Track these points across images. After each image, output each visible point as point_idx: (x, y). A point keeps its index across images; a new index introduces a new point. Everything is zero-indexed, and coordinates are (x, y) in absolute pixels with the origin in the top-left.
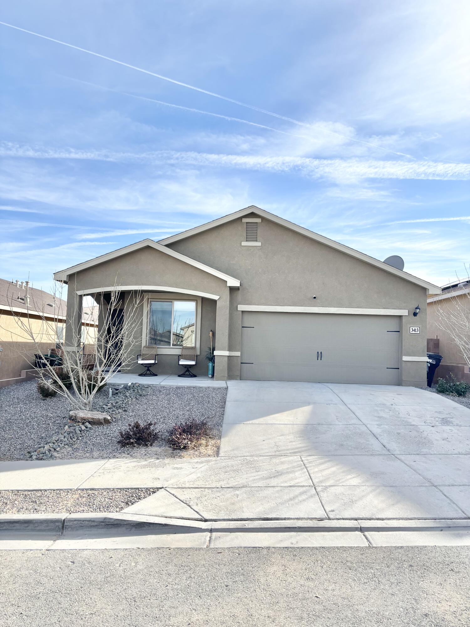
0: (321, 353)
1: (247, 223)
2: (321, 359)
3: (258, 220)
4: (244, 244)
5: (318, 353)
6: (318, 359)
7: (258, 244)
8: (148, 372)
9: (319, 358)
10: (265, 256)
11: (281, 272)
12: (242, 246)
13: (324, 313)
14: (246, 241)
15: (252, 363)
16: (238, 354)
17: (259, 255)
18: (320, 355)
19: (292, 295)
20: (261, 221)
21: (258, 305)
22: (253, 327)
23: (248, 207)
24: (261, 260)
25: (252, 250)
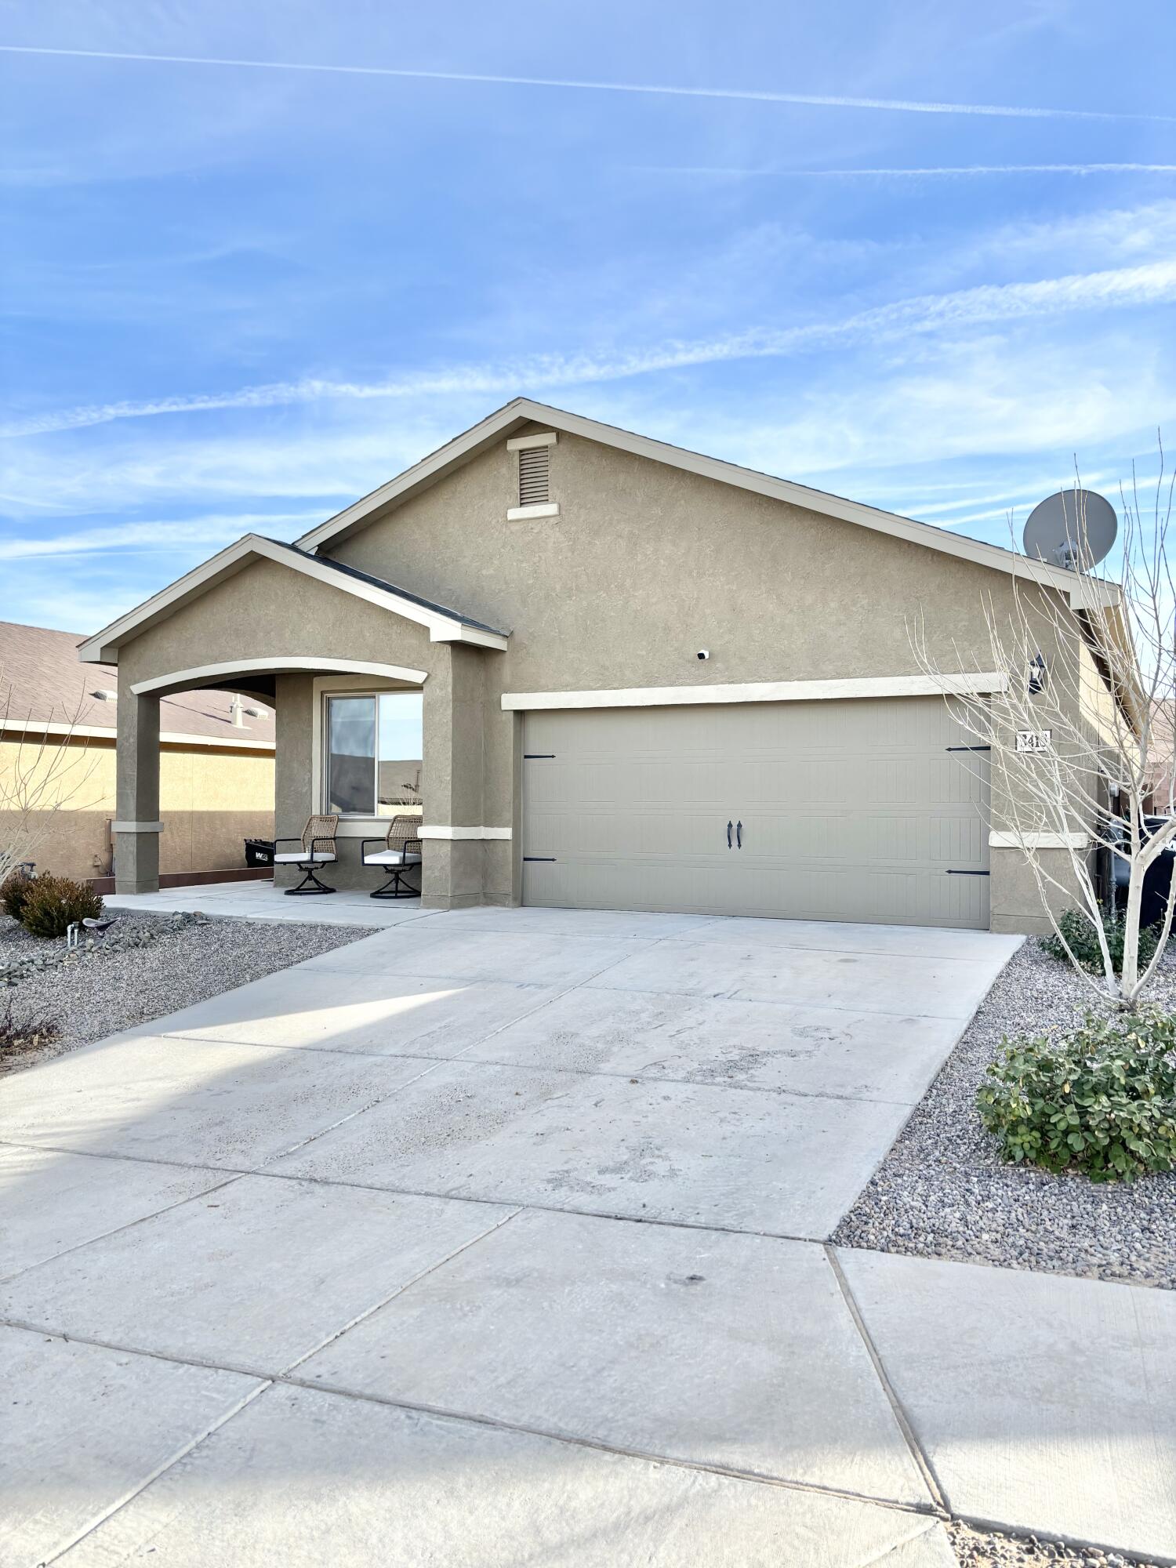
0: (740, 825)
1: (521, 451)
2: (739, 846)
3: (548, 439)
4: (515, 513)
5: (730, 825)
6: (730, 846)
7: (550, 509)
8: (311, 884)
9: (735, 842)
10: (571, 543)
11: (612, 586)
12: (511, 521)
13: (735, 701)
14: (522, 504)
15: (553, 860)
16: (506, 833)
17: (554, 543)
18: (734, 834)
19: (644, 653)
20: (555, 441)
21: (554, 690)
22: (553, 757)
23: (509, 404)
24: (560, 558)
25: (535, 531)
